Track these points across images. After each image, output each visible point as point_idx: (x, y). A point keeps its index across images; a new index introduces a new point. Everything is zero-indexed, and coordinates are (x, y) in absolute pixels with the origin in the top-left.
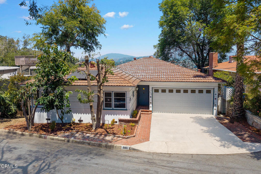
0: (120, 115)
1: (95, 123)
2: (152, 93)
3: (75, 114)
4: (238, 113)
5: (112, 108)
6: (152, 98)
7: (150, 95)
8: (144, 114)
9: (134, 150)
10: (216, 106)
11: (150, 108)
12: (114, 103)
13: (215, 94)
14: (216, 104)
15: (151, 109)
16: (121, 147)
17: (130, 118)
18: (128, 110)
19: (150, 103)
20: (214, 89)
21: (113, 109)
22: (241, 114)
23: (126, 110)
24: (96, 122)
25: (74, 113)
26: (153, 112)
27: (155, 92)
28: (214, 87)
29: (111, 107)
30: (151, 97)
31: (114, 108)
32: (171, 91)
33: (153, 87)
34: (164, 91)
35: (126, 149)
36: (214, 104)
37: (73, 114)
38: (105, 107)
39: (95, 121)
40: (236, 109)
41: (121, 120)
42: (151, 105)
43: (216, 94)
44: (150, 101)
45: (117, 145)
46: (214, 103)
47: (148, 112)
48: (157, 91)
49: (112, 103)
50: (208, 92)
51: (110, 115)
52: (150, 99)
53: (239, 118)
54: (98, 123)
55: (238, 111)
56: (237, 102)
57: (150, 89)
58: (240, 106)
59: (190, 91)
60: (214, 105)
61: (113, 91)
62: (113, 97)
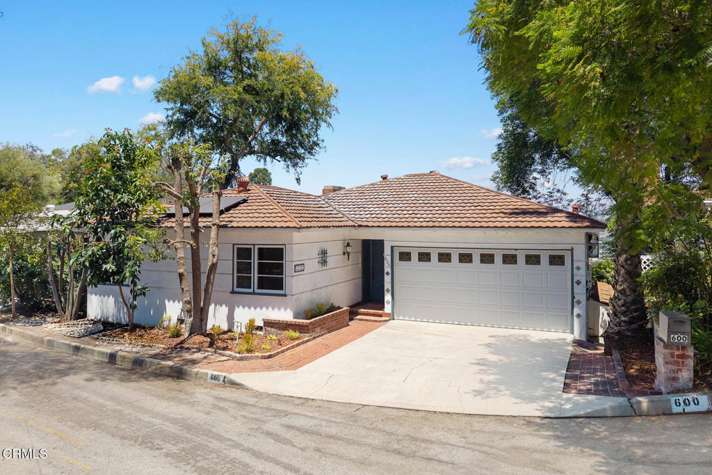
0: (270, 309)
1: (190, 320)
2: (390, 262)
3: (171, 302)
4: (625, 322)
5: (251, 290)
6: (390, 275)
7: (387, 269)
8: (366, 320)
9: (234, 384)
10: (581, 305)
11: (386, 304)
12: (256, 275)
13: (575, 266)
14: (580, 300)
15: (388, 309)
16: (207, 374)
17: (294, 318)
18: (288, 297)
19: (386, 292)
20: (572, 250)
21: (254, 293)
22: (633, 326)
23: (285, 295)
24: (192, 318)
25: (169, 301)
26: (396, 317)
27: (400, 259)
28: (573, 246)
29: (250, 288)
30: (388, 273)
31: (256, 291)
32: (445, 257)
33: (394, 244)
34: (424, 257)
35: (217, 382)
36: (575, 300)
37: (166, 301)
38: (237, 287)
39: (190, 317)
40: (618, 308)
41: (270, 323)
42: (388, 297)
43: (578, 268)
44: (387, 285)
45: (201, 370)
46: (573, 297)
47: (380, 316)
48: (405, 256)
49: (252, 275)
50: (557, 260)
51: (246, 308)
52: (387, 279)
53: (628, 336)
54: (198, 321)
55: (624, 313)
56: (621, 285)
57: (387, 252)
58: (629, 299)
59: (501, 256)
60: (575, 304)
61: (254, 245)
62: (255, 261)
